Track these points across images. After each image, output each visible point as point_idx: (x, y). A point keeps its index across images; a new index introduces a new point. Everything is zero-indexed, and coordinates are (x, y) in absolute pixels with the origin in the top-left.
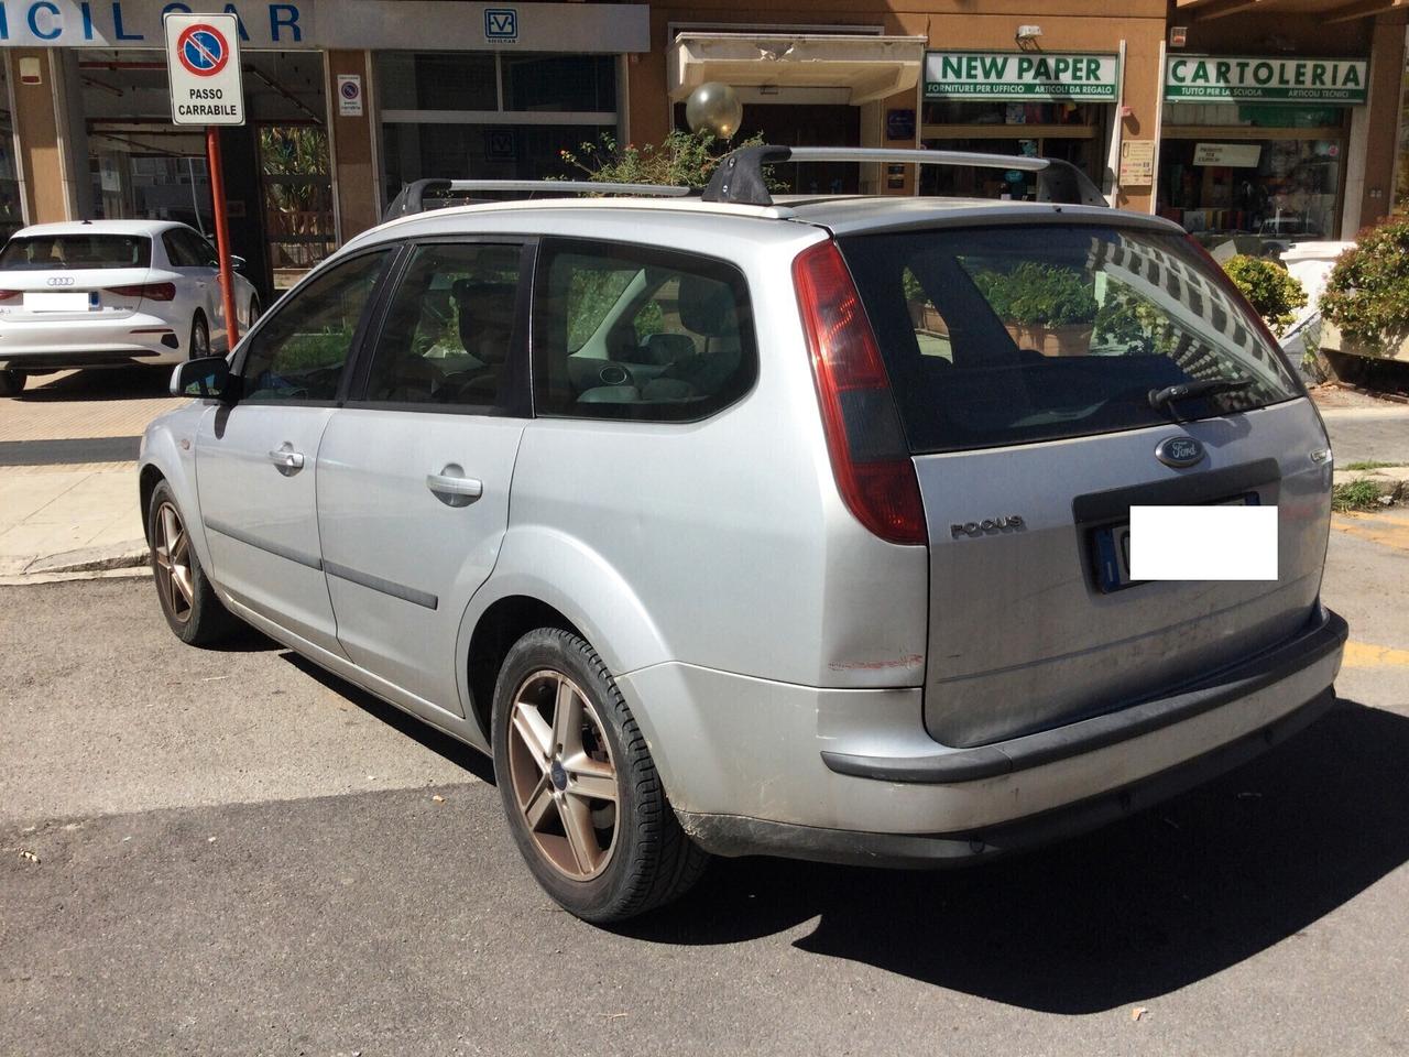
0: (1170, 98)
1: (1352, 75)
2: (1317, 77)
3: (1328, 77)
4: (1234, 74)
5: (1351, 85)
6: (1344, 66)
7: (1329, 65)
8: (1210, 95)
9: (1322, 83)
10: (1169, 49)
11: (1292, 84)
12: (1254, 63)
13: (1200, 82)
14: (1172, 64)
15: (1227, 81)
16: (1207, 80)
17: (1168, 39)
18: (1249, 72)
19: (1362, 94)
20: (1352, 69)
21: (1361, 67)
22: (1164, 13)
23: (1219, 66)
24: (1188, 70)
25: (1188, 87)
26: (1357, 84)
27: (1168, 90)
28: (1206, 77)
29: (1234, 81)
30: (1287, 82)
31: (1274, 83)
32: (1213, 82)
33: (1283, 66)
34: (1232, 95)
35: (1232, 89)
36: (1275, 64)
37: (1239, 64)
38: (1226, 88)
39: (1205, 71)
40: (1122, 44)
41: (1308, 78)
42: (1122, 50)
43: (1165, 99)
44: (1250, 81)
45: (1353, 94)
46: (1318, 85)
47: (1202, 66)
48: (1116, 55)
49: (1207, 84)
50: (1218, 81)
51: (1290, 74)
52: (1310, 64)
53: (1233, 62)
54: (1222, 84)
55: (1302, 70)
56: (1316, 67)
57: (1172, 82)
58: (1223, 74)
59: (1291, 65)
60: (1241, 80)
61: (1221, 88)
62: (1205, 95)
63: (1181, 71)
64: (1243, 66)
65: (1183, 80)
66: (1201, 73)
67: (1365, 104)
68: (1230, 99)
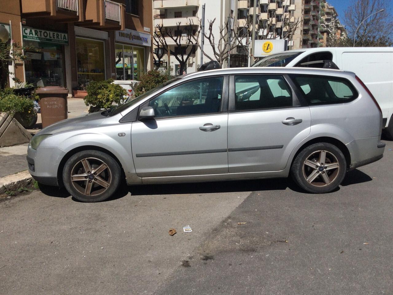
0: (24, 39)
1: (65, 38)
2: (57, 37)
3: (60, 37)
4: (39, 33)
5: (65, 40)
6: (63, 35)
7: (60, 34)
8: (34, 39)
9: (59, 38)
10: (22, 25)
11: (52, 38)
12: (43, 31)
13: (31, 35)
14: (24, 29)
15: (37, 35)
16: (33, 35)
17: (21, 22)
18: (42, 34)
19: (67, 42)
20: (64, 35)
21: (66, 35)
22: (20, 14)
23: (35, 31)
24: (28, 31)
25: (29, 36)
26: (66, 40)
27: (24, 37)
28: (32, 34)
29: (39, 36)
30: (51, 37)
31: (48, 37)
32: (34, 36)
33: (50, 33)
34: (39, 40)
35: (39, 38)
36: (48, 32)
37: (40, 31)
38: (38, 37)
39: (32, 32)
40: (10, 21)
41: (55, 37)
42: (10, 23)
43: (23, 39)
44: (43, 36)
45: (66, 42)
46: (58, 39)
47: (31, 31)
48: (9, 25)
49: (33, 36)
50: (35, 35)
51: (51, 35)
52: (56, 33)
53: (38, 30)
54: (36, 36)
55: (54, 35)
56: (57, 34)
57: (24, 34)
58: (36, 34)
59: (51, 33)
60: (41, 36)
61: (36, 37)
62: (33, 39)
63: (26, 31)
64: (41, 32)
65: (27, 34)
66: (31, 33)
67: (68, 45)
68: (39, 41)
